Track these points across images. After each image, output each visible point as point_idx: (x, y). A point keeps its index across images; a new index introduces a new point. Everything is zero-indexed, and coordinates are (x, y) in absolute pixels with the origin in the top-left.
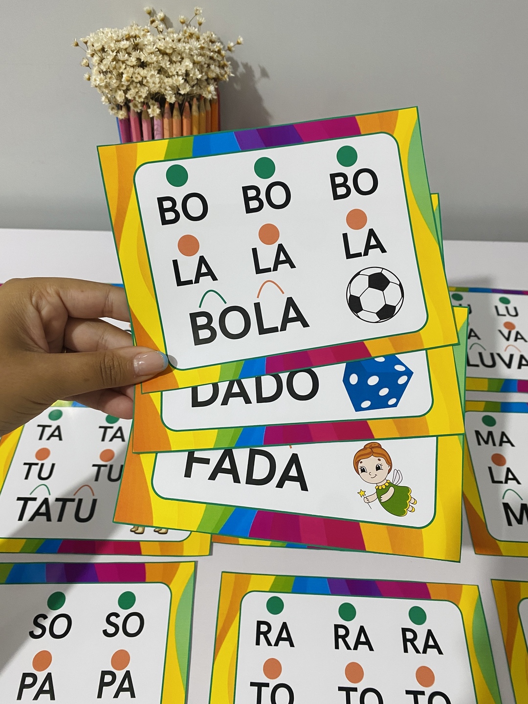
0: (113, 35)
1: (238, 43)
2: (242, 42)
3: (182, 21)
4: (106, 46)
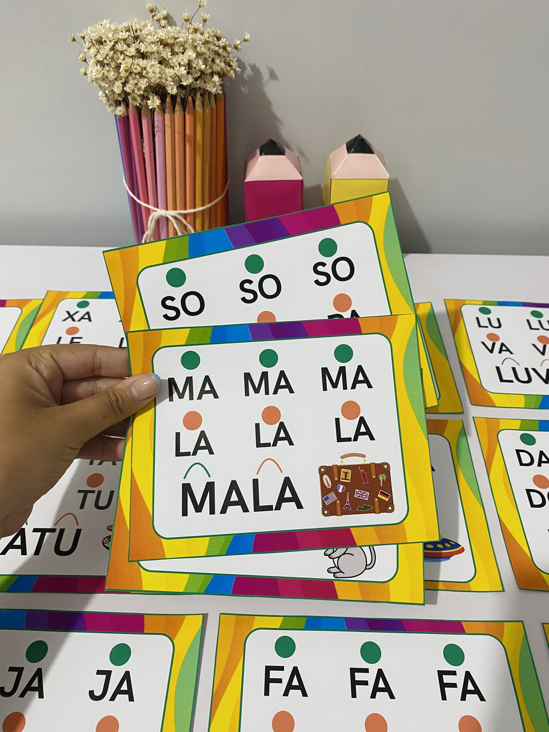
0: (112, 27)
1: (245, 40)
3: (186, 18)
4: (104, 37)
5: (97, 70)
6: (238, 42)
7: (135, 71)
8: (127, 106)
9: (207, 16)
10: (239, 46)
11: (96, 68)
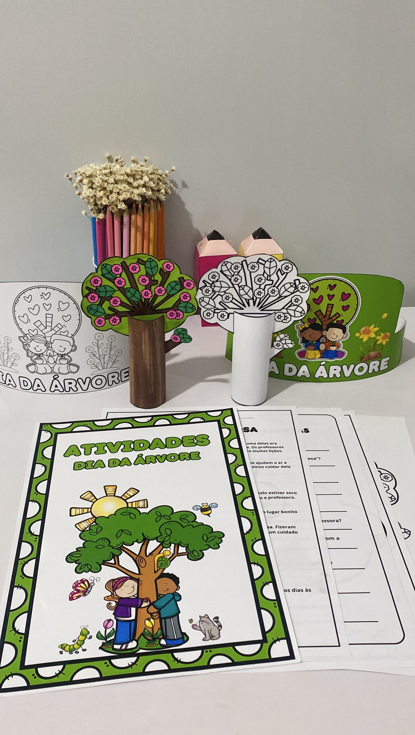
0: (97, 167)
1: (173, 170)
2: (175, 170)
3: (133, 160)
4: (94, 173)
5: (90, 192)
6: (167, 172)
7: (115, 191)
8: (105, 213)
9: (147, 158)
10: (168, 174)
11: (89, 191)
